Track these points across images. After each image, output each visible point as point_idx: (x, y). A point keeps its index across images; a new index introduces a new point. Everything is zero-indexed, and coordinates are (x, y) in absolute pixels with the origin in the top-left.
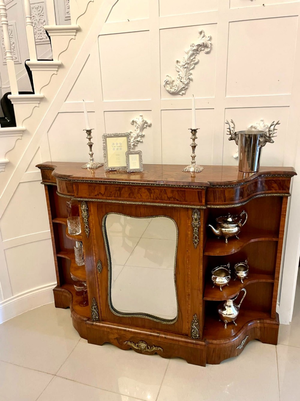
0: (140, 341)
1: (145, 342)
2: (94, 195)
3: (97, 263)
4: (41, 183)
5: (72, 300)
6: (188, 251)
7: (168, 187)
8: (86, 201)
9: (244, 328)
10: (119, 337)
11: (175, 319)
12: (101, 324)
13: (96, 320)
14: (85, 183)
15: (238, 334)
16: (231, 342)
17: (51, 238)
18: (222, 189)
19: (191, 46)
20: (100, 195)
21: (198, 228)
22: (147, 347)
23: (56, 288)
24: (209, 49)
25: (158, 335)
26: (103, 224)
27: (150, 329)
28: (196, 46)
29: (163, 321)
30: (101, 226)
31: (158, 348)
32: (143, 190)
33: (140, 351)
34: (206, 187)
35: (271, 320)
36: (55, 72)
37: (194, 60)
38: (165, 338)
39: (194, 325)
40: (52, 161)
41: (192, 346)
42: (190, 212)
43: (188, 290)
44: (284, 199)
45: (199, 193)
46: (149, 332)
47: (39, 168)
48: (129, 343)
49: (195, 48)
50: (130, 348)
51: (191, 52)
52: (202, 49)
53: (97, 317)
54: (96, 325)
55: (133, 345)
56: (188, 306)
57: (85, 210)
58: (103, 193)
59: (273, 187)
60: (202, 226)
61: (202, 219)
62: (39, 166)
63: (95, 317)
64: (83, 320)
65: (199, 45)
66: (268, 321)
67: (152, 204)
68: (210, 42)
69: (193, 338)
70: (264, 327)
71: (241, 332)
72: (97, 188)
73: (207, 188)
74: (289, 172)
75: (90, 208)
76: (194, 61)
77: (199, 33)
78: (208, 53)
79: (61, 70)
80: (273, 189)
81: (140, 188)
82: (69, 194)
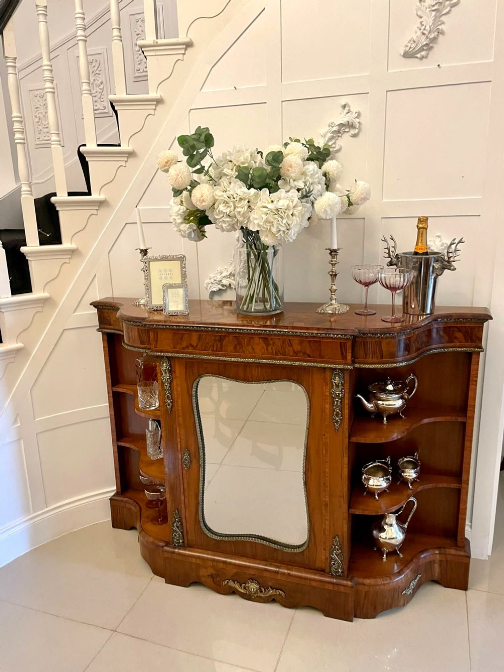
0: (249, 579)
1: (256, 580)
2: (182, 348)
3: (182, 453)
4: (97, 329)
5: (141, 514)
6: (324, 435)
7: (295, 335)
8: (167, 357)
9: (414, 560)
10: (215, 572)
11: (304, 544)
12: (187, 552)
13: (178, 546)
14: (168, 329)
15: (404, 571)
16: (393, 582)
17: (109, 416)
18: (377, 340)
19: (329, 126)
20: (190, 348)
21: (341, 399)
22: (260, 589)
23: (114, 496)
24: (357, 131)
25: (278, 569)
26: (194, 393)
27: (265, 560)
28: (337, 126)
29: (285, 547)
30: (190, 396)
31: (277, 591)
32: (257, 340)
33: (247, 597)
34: (353, 335)
35: (456, 550)
36: (123, 164)
37: (333, 146)
38: (289, 574)
39: (334, 554)
40: (115, 296)
41: (331, 587)
42: (328, 373)
43: (325, 498)
44: (474, 357)
45: (342, 346)
46: (263, 565)
47: (95, 306)
48: (231, 583)
49: (335, 128)
50: (233, 592)
51: (329, 135)
52: (346, 130)
53: (181, 541)
54: (179, 554)
55: (237, 586)
56: (325, 523)
57: (167, 371)
58: (195, 345)
59: (456, 338)
60: (347, 396)
61: (347, 386)
62: (95, 305)
63: (177, 540)
64: (158, 546)
65: (341, 125)
66: (453, 551)
67: (270, 361)
68: (358, 120)
69: (332, 574)
70: (447, 561)
71: (409, 568)
72: (186, 336)
73: (355, 337)
74: (480, 315)
75: (175, 368)
76: (335, 147)
77: (342, 107)
78: (354, 136)
79: (131, 161)
80: (455, 340)
81: (252, 337)
82: (142, 346)
